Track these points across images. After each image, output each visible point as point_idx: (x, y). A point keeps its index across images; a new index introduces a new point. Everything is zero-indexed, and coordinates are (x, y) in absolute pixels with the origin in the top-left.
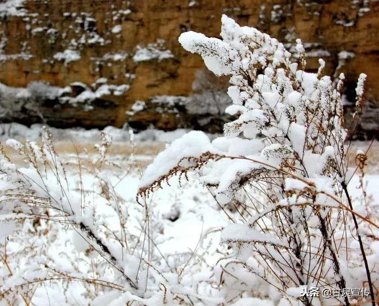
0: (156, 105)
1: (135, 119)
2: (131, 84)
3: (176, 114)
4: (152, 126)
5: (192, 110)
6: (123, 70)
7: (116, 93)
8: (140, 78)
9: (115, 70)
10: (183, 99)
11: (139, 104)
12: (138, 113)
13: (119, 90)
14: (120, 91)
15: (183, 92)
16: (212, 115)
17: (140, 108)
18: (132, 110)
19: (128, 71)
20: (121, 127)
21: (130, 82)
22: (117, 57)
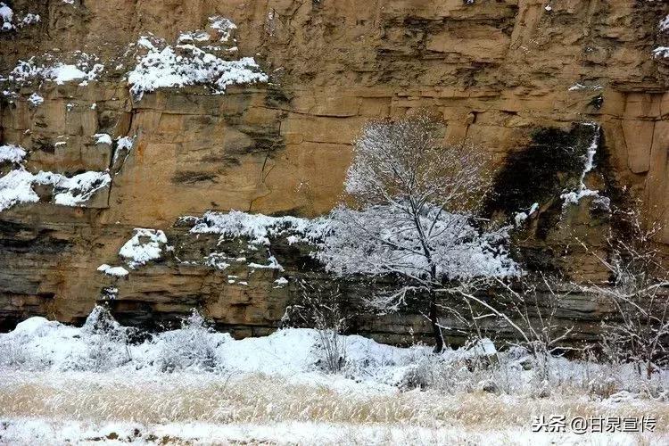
0: (208, 243)
1: (129, 292)
2: (115, 170)
3: (276, 273)
4: (196, 318)
5: (340, 261)
6: (89, 121)
7: (63, 199)
8: (152, 149)
9: (58, 117)
10: (301, 224)
11: (145, 240)
12: (141, 271)
13: (72, 190)
14: (76, 192)
15: (300, 202)
16: (410, 281)
17: (153, 252)
18: (121, 261)
19: (103, 125)
20: (79, 322)
21: (114, 162)
22: (65, 73)
